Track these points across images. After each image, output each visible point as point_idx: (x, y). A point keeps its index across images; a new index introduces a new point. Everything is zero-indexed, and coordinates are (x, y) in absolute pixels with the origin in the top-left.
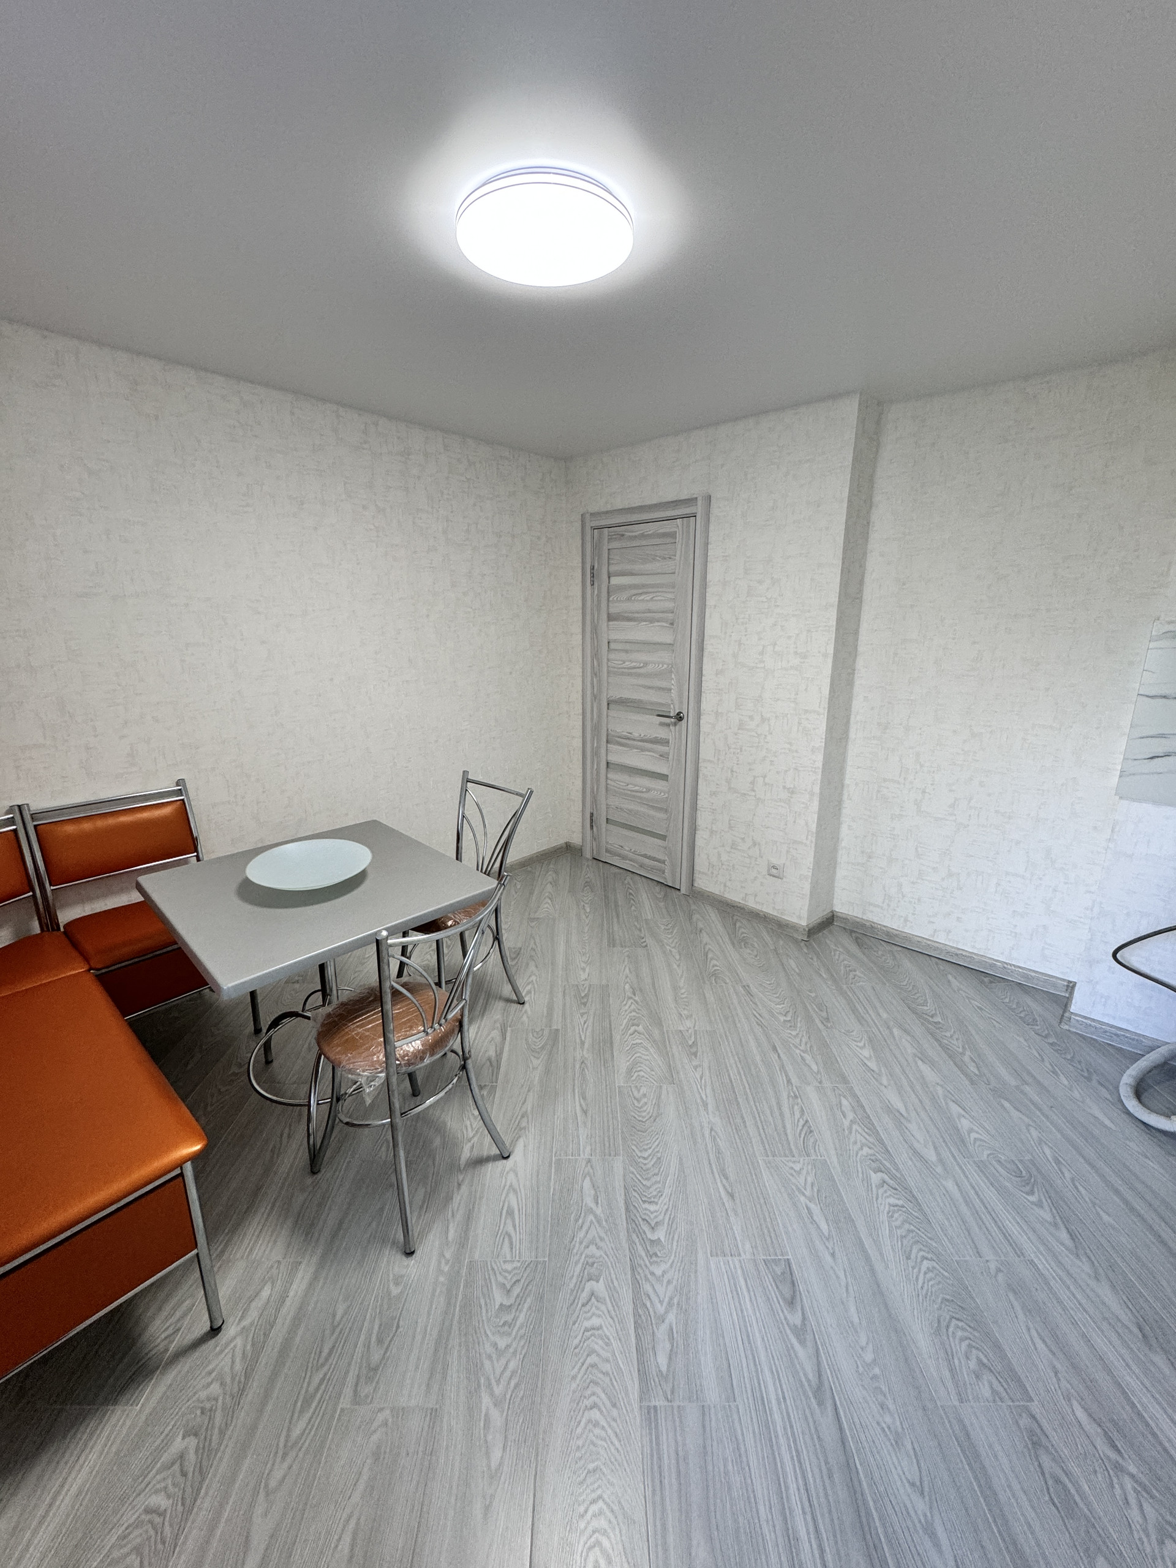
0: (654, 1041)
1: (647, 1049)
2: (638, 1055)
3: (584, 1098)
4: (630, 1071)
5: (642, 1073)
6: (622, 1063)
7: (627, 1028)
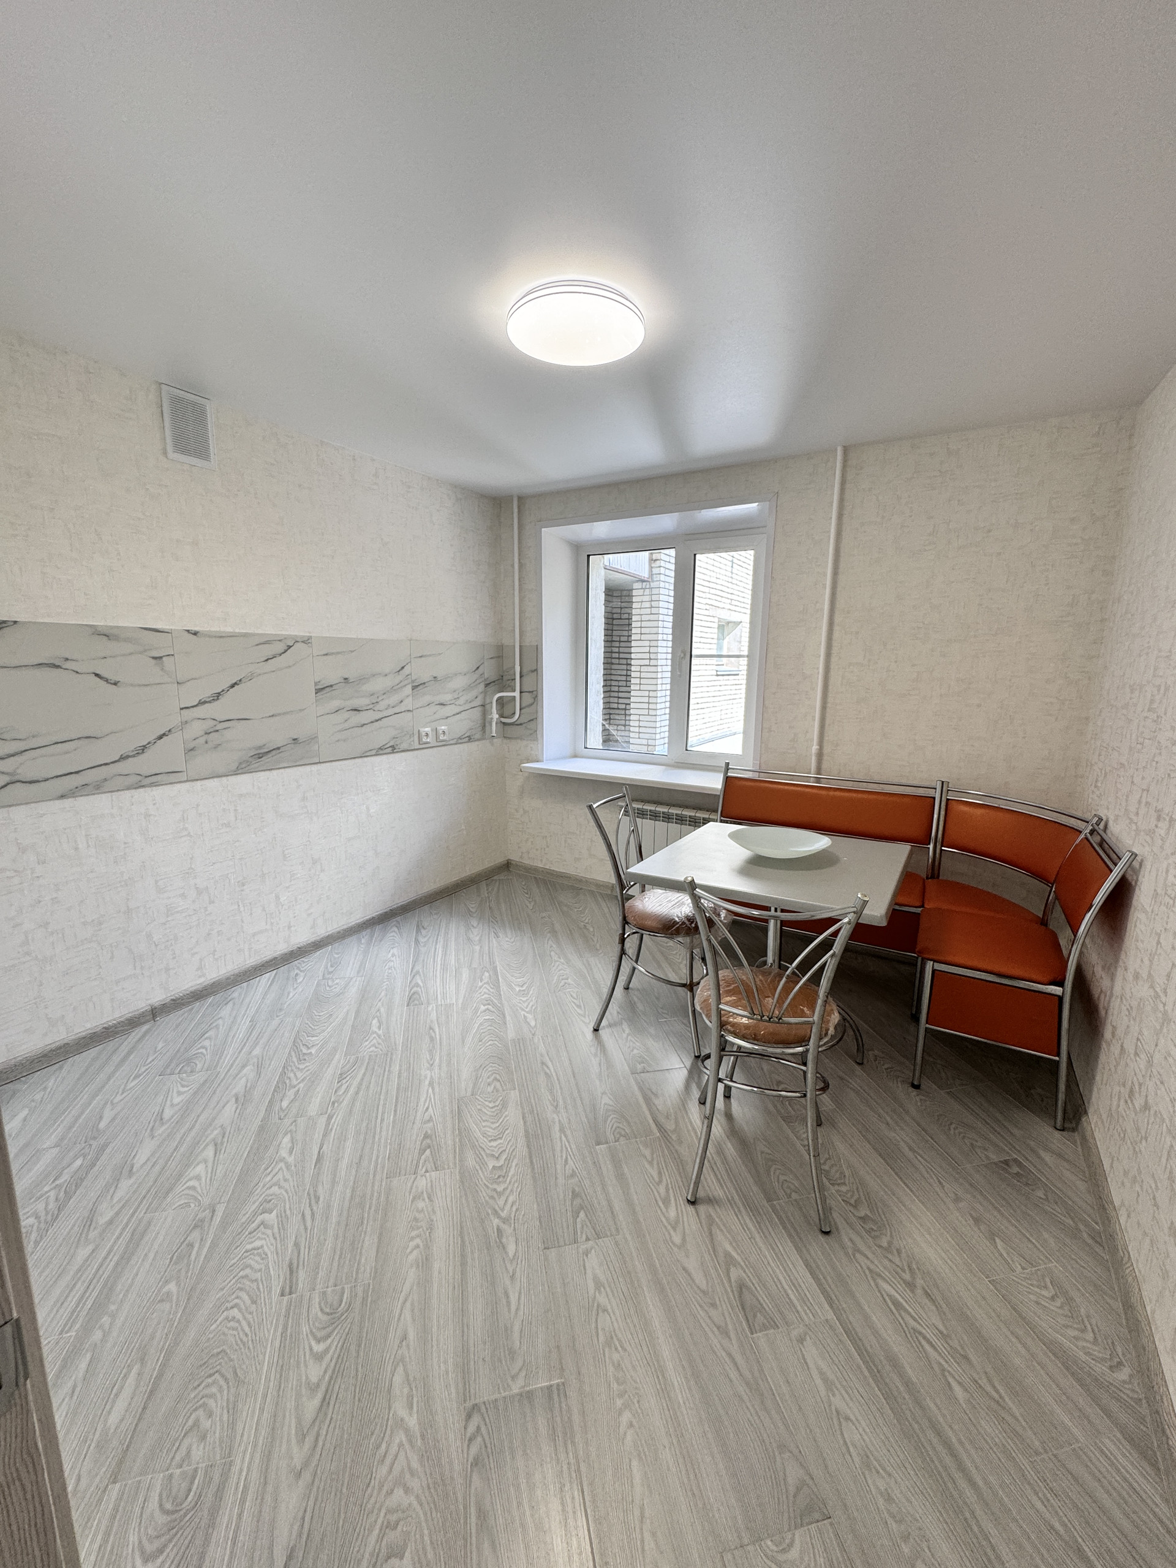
0: (473, 1147)
1: (484, 1134)
2: (494, 1126)
3: (546, 1073)
4: (504, 1105)
5: (491, 1105)
6: (513, 1115)
7: (508, 1160)
